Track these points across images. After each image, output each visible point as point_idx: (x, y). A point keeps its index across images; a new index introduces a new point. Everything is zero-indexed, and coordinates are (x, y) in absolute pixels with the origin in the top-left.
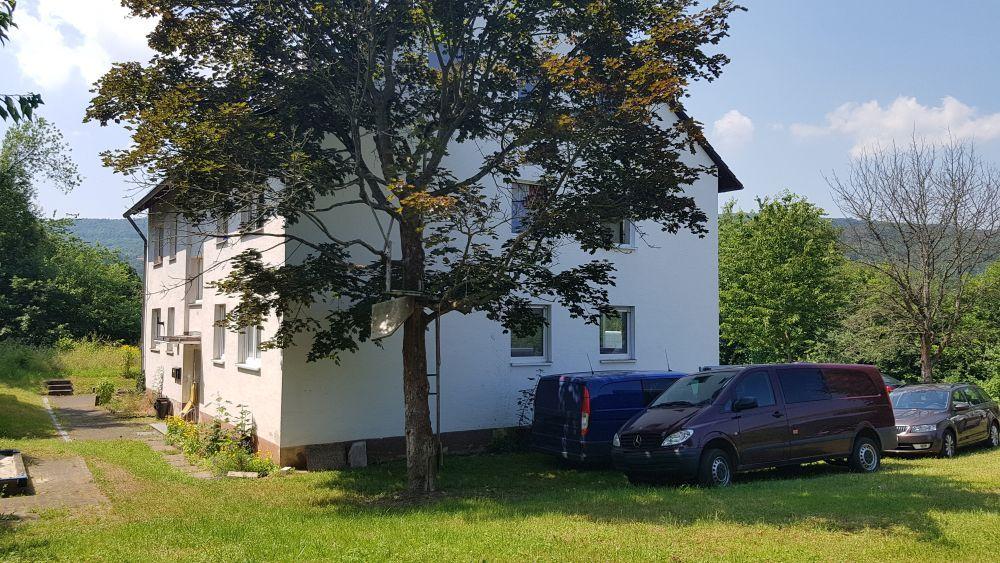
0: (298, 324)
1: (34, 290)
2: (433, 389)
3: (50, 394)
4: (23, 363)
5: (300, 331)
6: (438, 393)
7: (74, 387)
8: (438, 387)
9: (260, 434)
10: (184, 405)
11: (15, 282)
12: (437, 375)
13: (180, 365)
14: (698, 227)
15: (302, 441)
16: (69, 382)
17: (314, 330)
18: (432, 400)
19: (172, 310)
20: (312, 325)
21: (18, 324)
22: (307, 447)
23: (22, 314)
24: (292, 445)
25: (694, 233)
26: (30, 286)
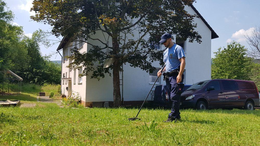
0: (89, 69)
1: (39, 72)
2: (121, 83)
3: (40, 96)
4: (34, 88)
5: (89, 71)
6: (122, 85)
7: (46, 94)
8: (123, 83)
9: (82, 100)
10: (68, 96)
11: (34, 70)
12: (122, 80)
13: (68, 86)
14: (199, 40)
15: (91, 101)
16: (44, 93)
17: (93, 70)
18: (121, 86)
19: (66, 73)
20: (92, 69)
21: (35, 80)
22: (93, 102)
23: (36, 78)
24: (89, 102)
25: (198, 42)
26: (38, 71)
